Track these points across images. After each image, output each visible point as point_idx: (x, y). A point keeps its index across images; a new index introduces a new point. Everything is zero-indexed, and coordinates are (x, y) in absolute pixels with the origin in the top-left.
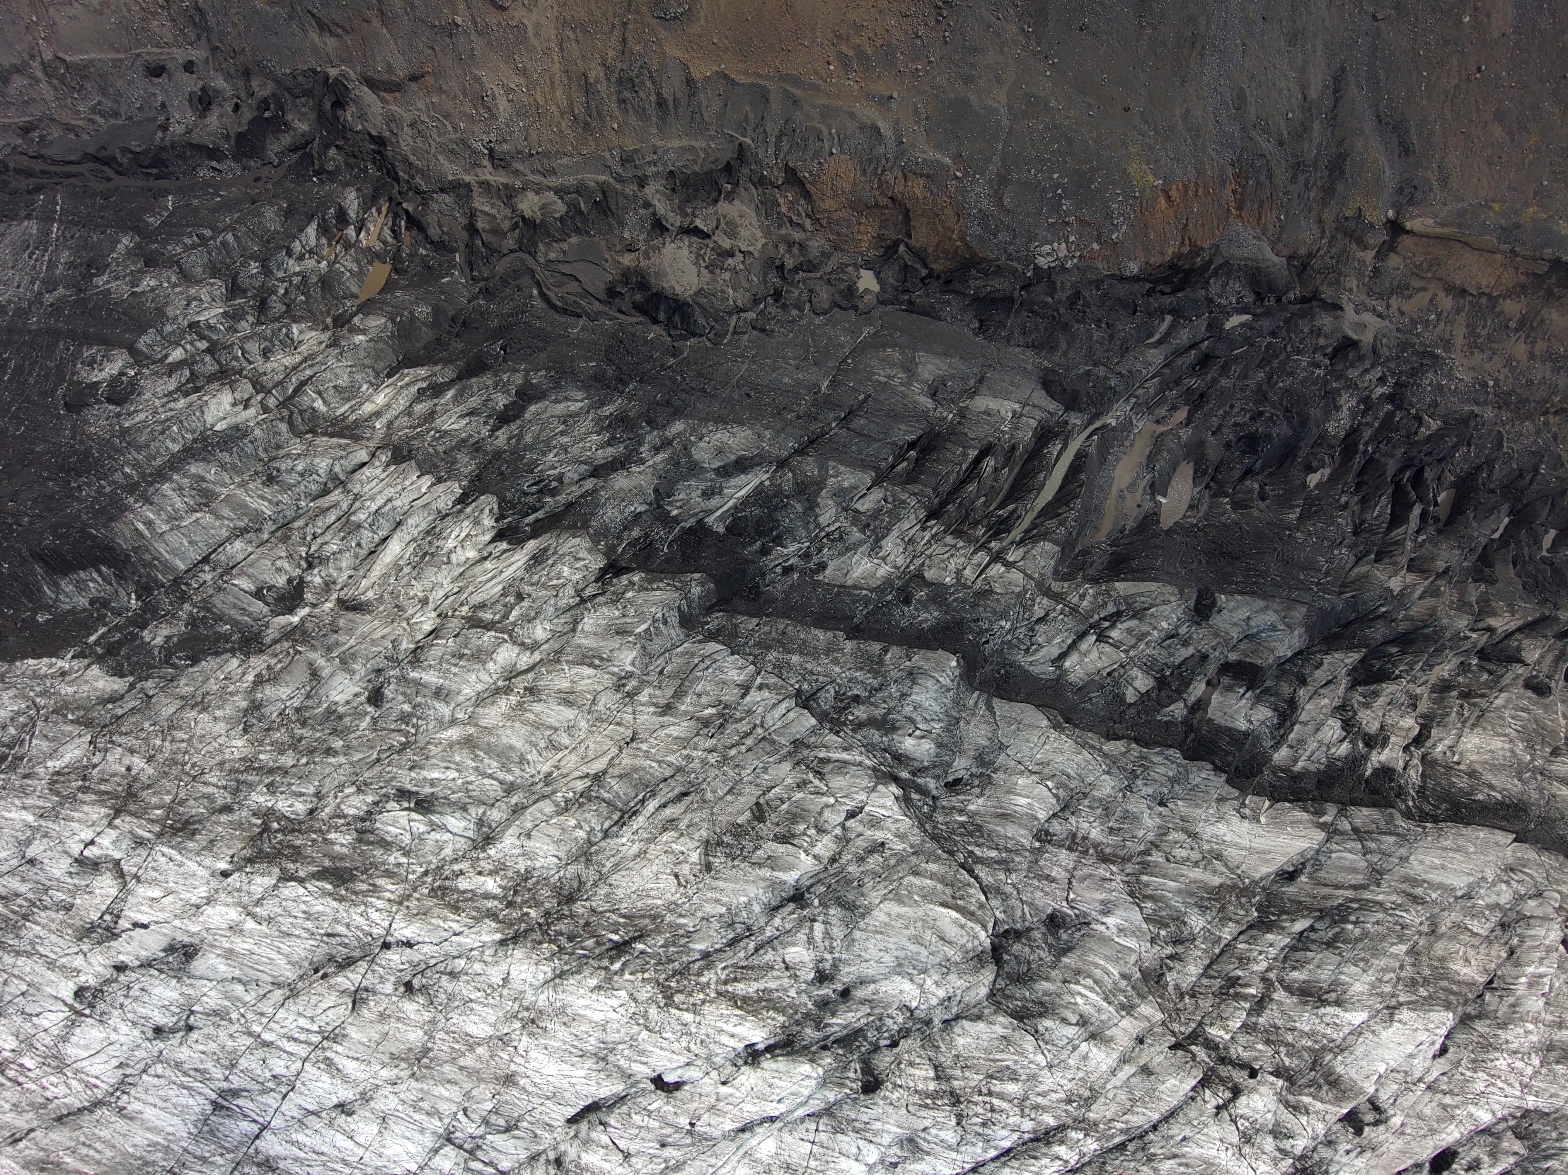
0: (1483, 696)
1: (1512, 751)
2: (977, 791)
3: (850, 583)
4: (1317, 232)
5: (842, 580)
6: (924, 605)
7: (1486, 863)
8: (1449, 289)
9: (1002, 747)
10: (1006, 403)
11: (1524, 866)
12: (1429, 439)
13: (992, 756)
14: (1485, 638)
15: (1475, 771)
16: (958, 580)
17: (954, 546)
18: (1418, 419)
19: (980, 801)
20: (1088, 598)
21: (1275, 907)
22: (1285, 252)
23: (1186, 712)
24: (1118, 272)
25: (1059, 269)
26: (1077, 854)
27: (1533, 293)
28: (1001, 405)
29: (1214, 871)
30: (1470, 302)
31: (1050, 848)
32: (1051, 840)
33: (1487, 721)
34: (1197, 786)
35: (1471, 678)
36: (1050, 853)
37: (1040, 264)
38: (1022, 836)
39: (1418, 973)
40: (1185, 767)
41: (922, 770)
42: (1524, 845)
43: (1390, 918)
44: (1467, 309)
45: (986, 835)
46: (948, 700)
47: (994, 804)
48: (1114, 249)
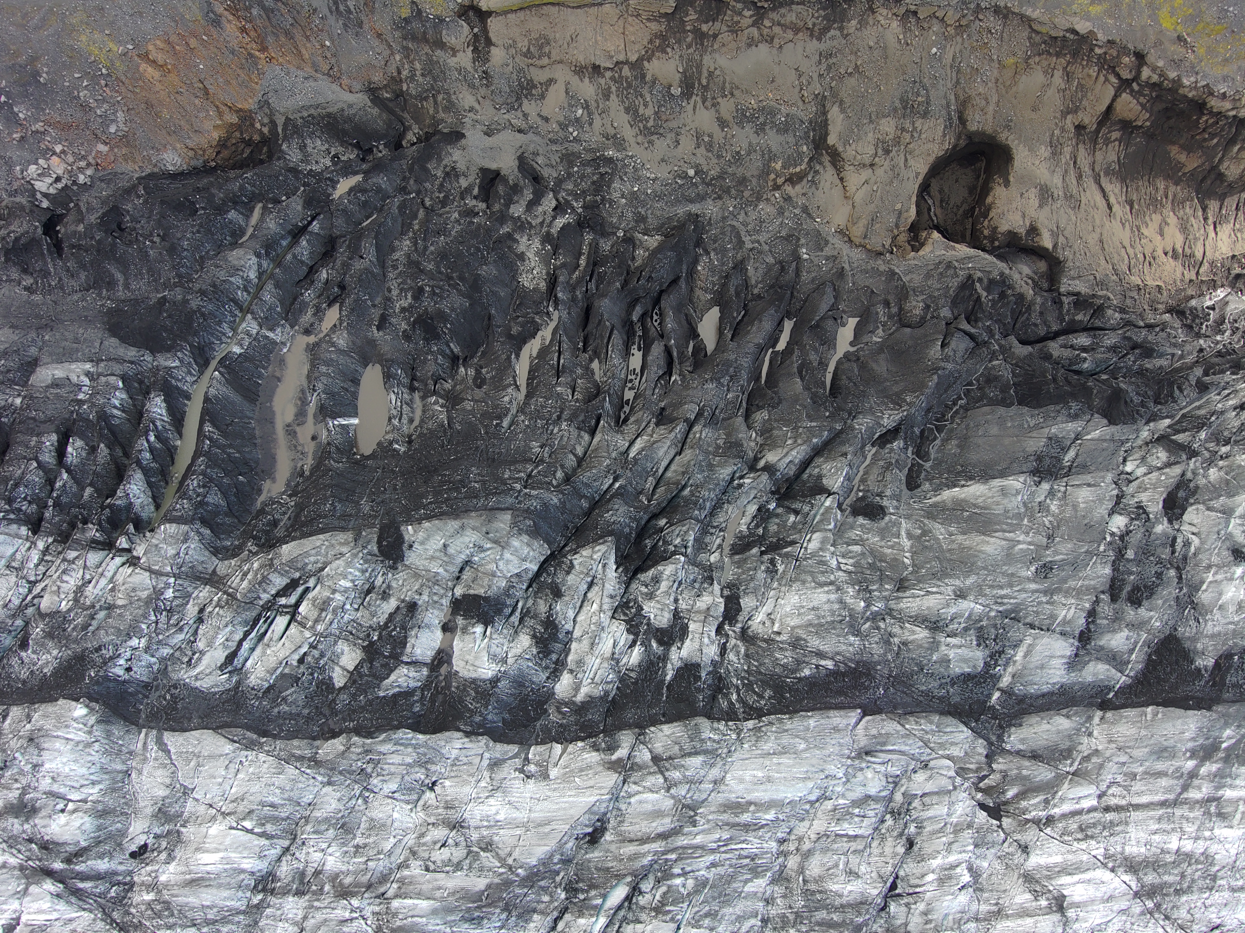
0: (793, 543)
1: (841, 601)
2: (164, 856)
4: (382, 49)
6: (43, 644)
7: (824, 760)
8: (580, 71)
9: (187, 792)
10: (73, 366)
11: (884, 744)
13: (177, 807)
14: (764, 479)
15: (798, 639)
16: (76, 600)
17: (72, 560)
18: (629, 240)
19: (170, 868)
20: (250, 576)
21: (583, 881)
22: (357, 86)
23: (425, 671)
24: (156, 170)
25: (75, 188)
26: (307, 897)
27: (679, 42)
28: (70, 371)
29: (481, 869)
30: (612, 78)
31: (273, 900)
32: (274, 889)
33: (805, 572)
34: (457, 759)
35: (778, 524)
36: (273, 907)
37: (44, 189)
38: (225, 899)
39: (790, 907)
40: (426, 745)
41: (80, 853)
42: (878, 717)
43: (728, 856)
44: (614, 89)
45: (176, 912)
46: (95, 754)
47: (184, 869)
48: (128, 145)
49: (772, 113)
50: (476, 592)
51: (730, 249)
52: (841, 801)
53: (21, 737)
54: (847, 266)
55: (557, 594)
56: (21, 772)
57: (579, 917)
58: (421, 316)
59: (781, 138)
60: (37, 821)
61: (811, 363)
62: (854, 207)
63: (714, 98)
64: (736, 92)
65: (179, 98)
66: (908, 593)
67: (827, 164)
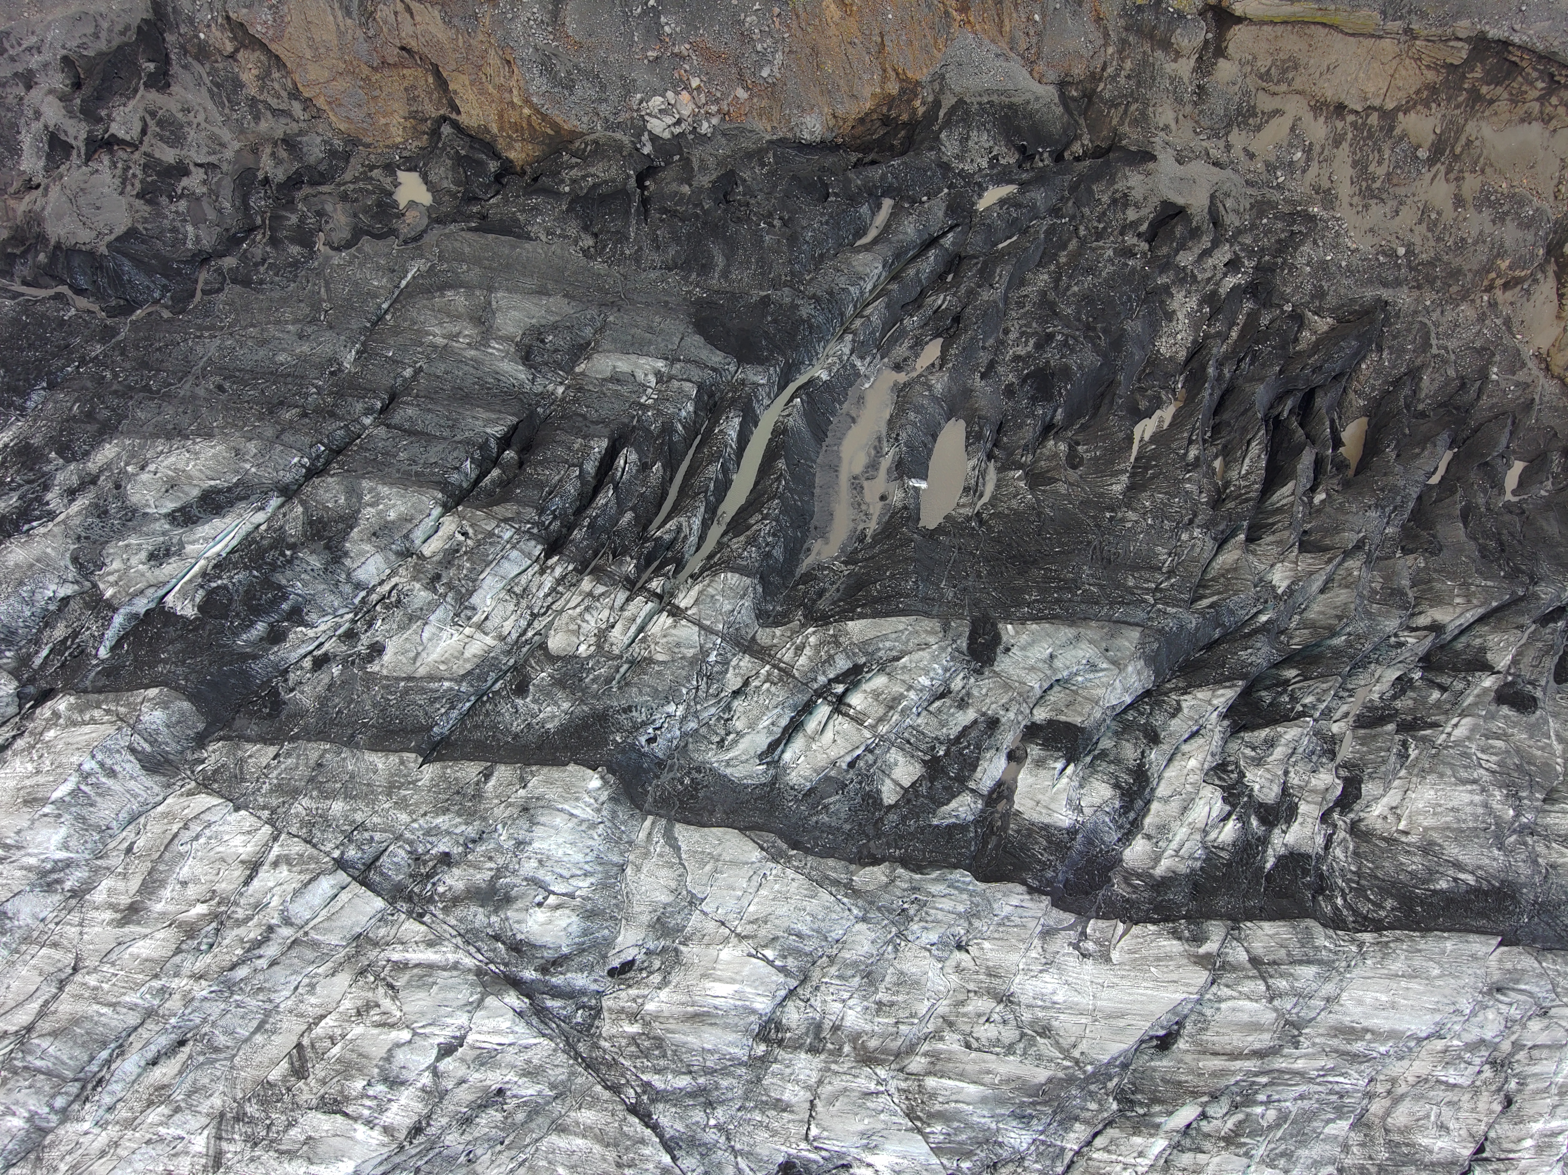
0: (1435, 725)
1: (1486, 806)
2: (656, 978)
3: (422, 671)
4: (1096, 36)
5: (408, 670)
6: (547, 694)
7: (1459, 989)
8: (1318, 107)
9: (694, 901)
10: (641, 361)
11: (1517, 981)
12: (1315, 348)
13: (679, 918)
14: (1428, 642)
15: (1432, 843)
16: (599, 646)
17: (590, 594)
18: (1297, 318)
19: (664, 994)
20: (808, 651)
21: (1142, 1092)
22: (1052, 76)
23: (980, 805)
24: (790, 135)
25: (691, 137)
26: (823, 1057)
27: (1449, 100)
28: (636, 365)
29: (1039, 1057)
30: (1354, 125)
31: (781, 1054)
32: (782, 1040)
33: (1444, 763)
34: (1007, 918)
35: (1415, 699)
36: (781, 1062)
37: (657, 131)
38: (730, 1044)
39: (1370, 1158)
40: (982, 895)
41: (559, 962)
42: (1515, 949)
43: (1320, 1088)
44: (1350, 136)
45: (669, 1053)
46: (596, 840)
47: (685, 998)
48: (772, 96)
49: (1521, 202)
50: (1069, 720)
51: (1409, 351)
52: (1456, 1042)
53: (511, 805)
54: (1537, 398)
55: (1154, 739)
56: (499, 849)
57: (1134, 1134)
58: (1042, 369)
59: (1520, 234)
60: (509, 914)
61: (1477, 507)
62: (1565, 329)
63: (1461, 171)
64: (1488, 170)
65: (850, 50)
66: (1557, 807)
67: (1551, 274)
